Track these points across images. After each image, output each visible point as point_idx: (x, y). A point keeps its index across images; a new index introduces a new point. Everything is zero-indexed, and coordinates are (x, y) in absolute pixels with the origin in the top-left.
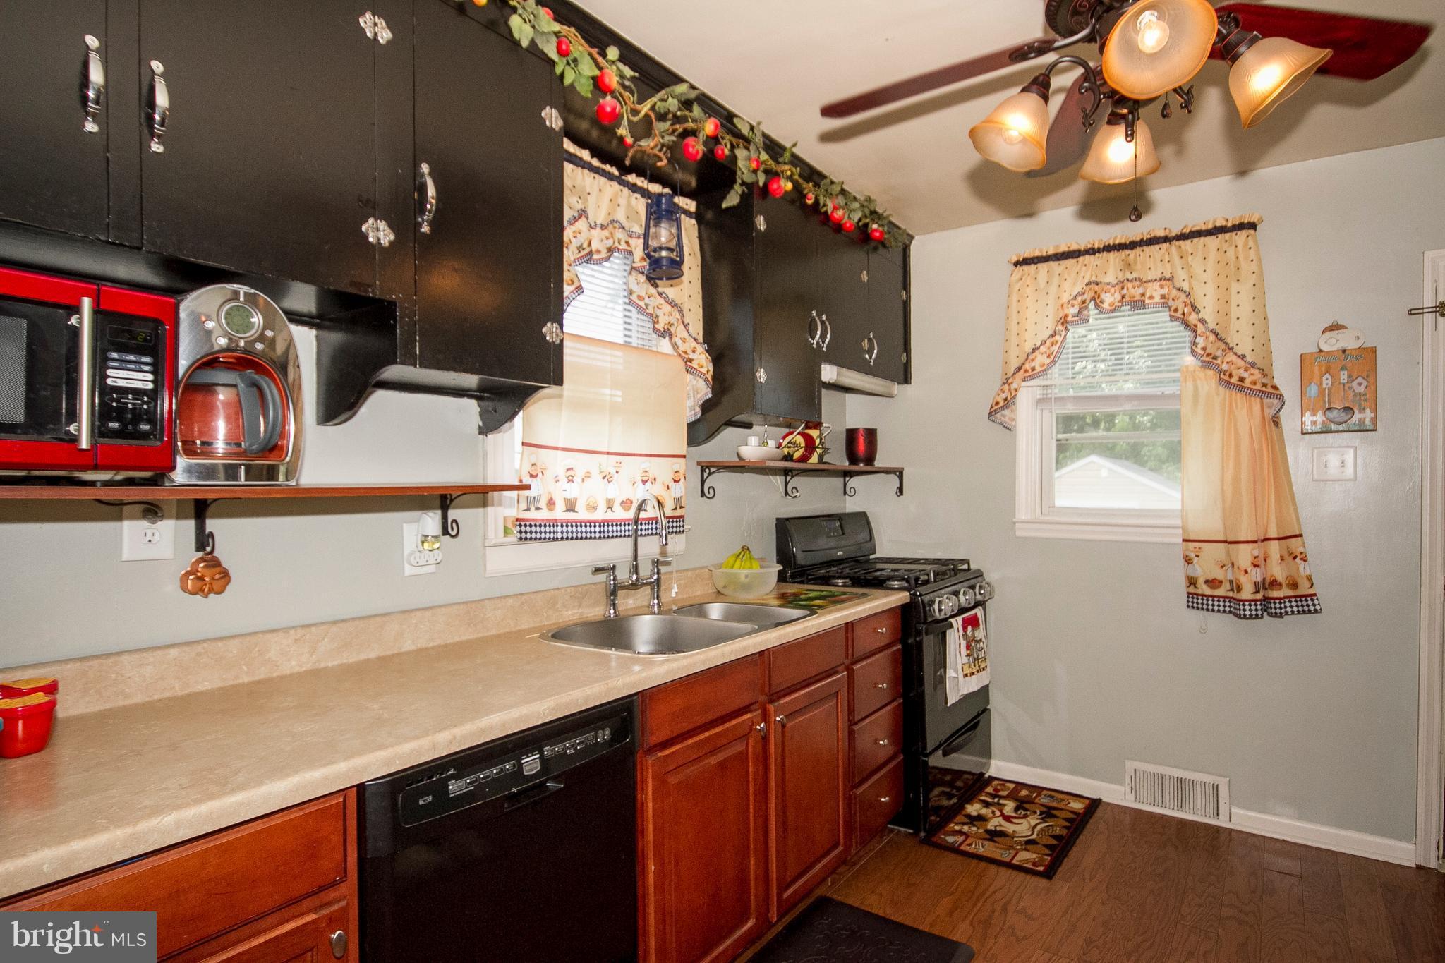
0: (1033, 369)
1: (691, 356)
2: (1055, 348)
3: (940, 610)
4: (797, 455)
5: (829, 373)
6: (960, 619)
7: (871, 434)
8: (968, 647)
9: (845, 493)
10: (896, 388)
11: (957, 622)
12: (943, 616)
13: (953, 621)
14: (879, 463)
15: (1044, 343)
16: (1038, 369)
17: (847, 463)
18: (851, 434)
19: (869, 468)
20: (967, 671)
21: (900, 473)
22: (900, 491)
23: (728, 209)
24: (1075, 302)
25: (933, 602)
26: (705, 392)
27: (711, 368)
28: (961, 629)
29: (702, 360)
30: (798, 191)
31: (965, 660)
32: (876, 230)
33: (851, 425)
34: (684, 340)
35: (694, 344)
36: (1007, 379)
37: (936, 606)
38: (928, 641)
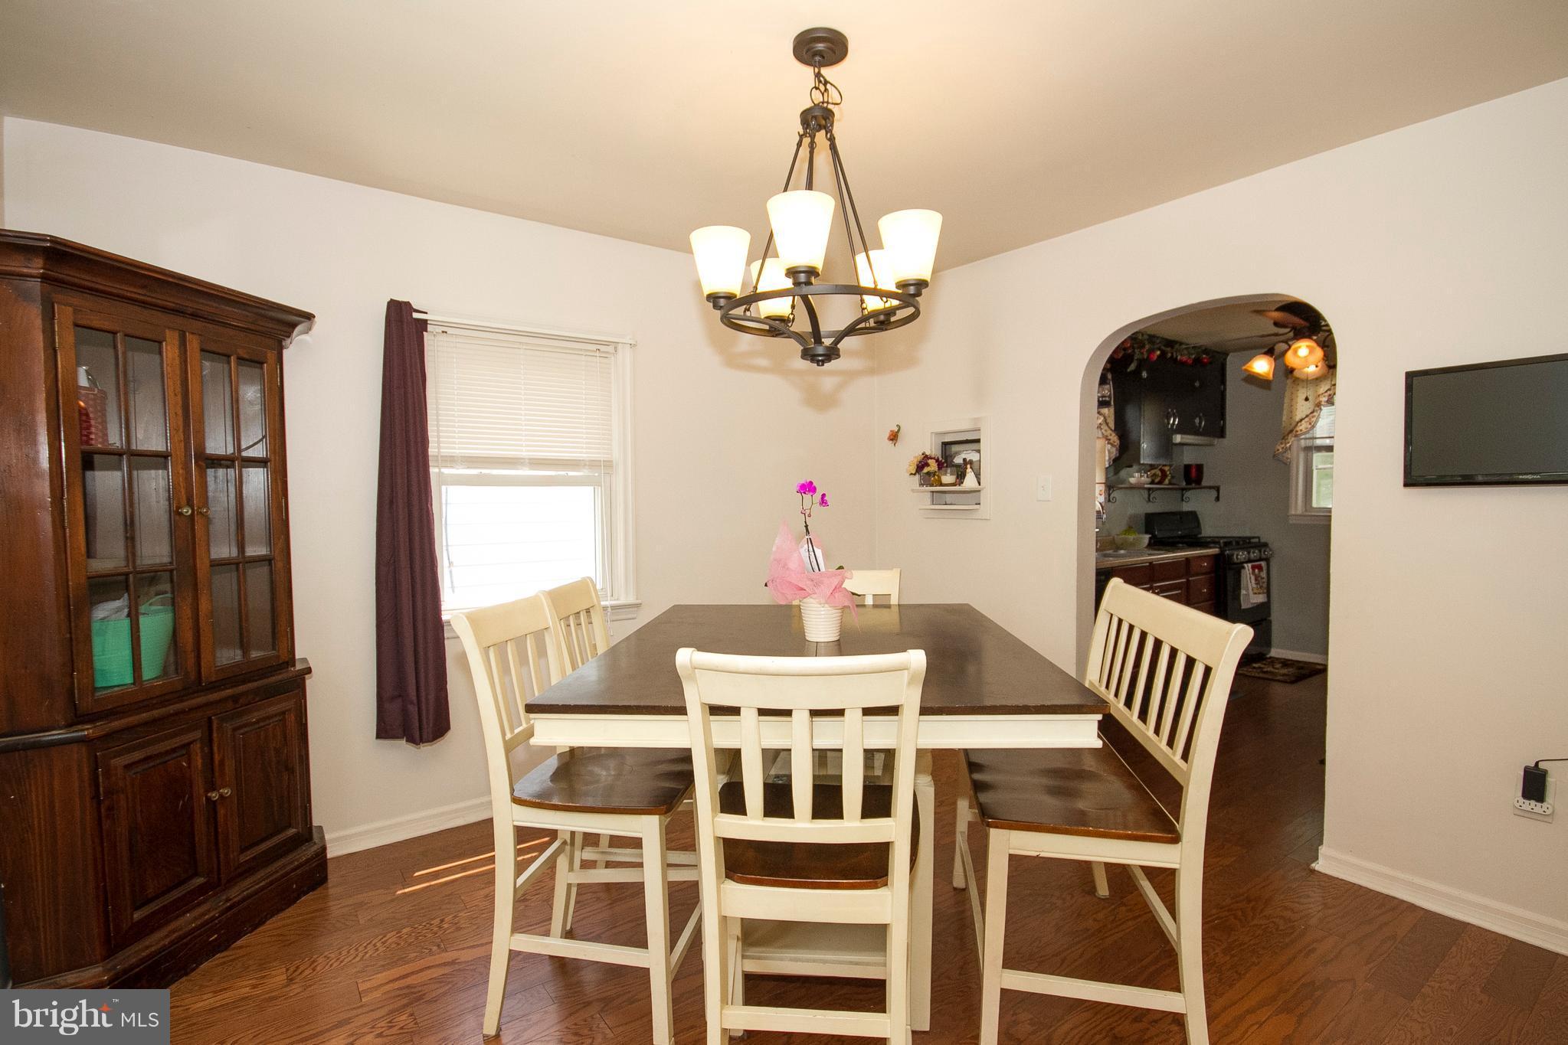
0: (1301, 430)
1: (1109, 437)
2: (1314, 419)
3: (1237, 558)
4: (1157, 480)
5: (1178, 438)
6: (1250, 565)
7: (1200, 468)
8: (1256, 580)
9: (1183, 500)
10: (1216, 441)
11: (1248, 566)
12: (1239, 561)
13: (1246, 565)
14: (1204, 483)
15: (1307, 416)
16: (1304, 430)
17: (1184, 483)
18: (1187, 468)
19: (1197, 486)
20: (1255, 591)
21: (1218, 489)
22: (1218, 499)
23: (1130, 372)
24: (1326, 394)
25: (1233, 555)
26: (1115, 452)
27: (1118, 442)
28: (1251, 570)
29: (1115, 438)
30: (1163, 353)
31: (1254, 586)
32: (1205, 358)
33: (1186, 463)
34: (1106, 431)
35: (1111, 432)
36: (1284, 437)
37: (1235, 557)
38: (1230, 575)
